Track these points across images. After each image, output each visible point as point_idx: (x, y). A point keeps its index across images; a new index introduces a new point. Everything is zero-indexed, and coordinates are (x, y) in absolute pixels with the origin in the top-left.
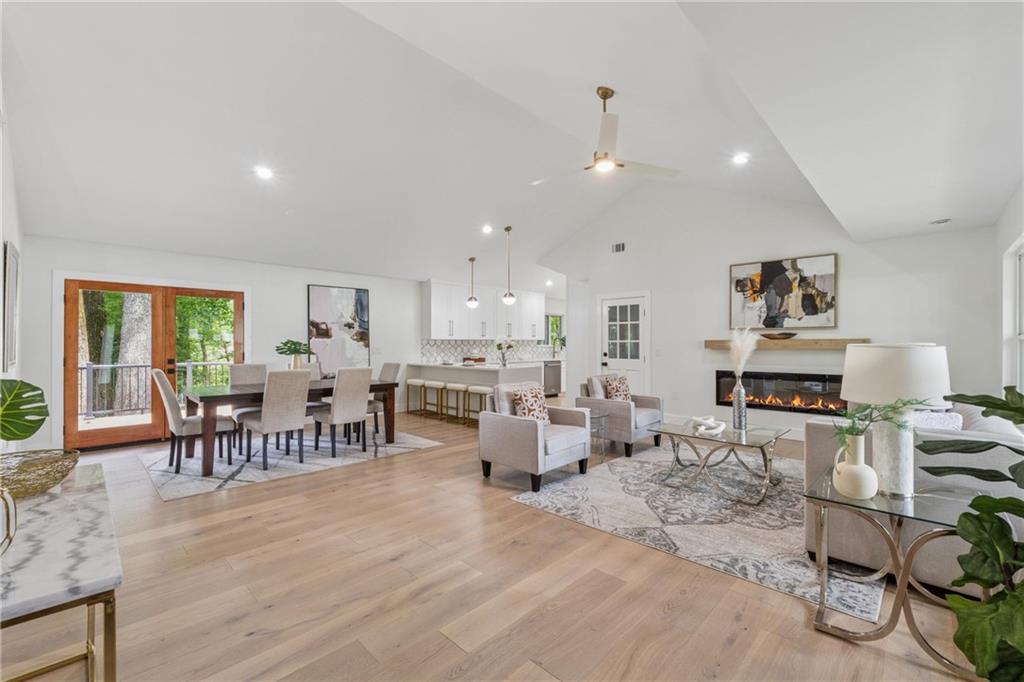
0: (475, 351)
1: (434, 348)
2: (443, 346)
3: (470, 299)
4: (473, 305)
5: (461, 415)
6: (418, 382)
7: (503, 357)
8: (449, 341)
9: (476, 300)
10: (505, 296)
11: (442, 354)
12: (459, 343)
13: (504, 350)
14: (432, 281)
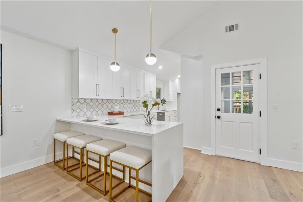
0: (117, 107)
1: (85, 105)
2: (91, 104)
3: (113, 63)
4: (115, 68)
5: (103, 170)
6: (61, 137)
7: (149, 114)
8: (97, 100)
9: (118, 64)
10: (148, 56)
11: (91, 110)
12: (105, 101)
13: (150, 107)
14: (80, 49)
